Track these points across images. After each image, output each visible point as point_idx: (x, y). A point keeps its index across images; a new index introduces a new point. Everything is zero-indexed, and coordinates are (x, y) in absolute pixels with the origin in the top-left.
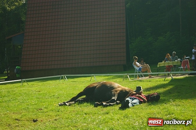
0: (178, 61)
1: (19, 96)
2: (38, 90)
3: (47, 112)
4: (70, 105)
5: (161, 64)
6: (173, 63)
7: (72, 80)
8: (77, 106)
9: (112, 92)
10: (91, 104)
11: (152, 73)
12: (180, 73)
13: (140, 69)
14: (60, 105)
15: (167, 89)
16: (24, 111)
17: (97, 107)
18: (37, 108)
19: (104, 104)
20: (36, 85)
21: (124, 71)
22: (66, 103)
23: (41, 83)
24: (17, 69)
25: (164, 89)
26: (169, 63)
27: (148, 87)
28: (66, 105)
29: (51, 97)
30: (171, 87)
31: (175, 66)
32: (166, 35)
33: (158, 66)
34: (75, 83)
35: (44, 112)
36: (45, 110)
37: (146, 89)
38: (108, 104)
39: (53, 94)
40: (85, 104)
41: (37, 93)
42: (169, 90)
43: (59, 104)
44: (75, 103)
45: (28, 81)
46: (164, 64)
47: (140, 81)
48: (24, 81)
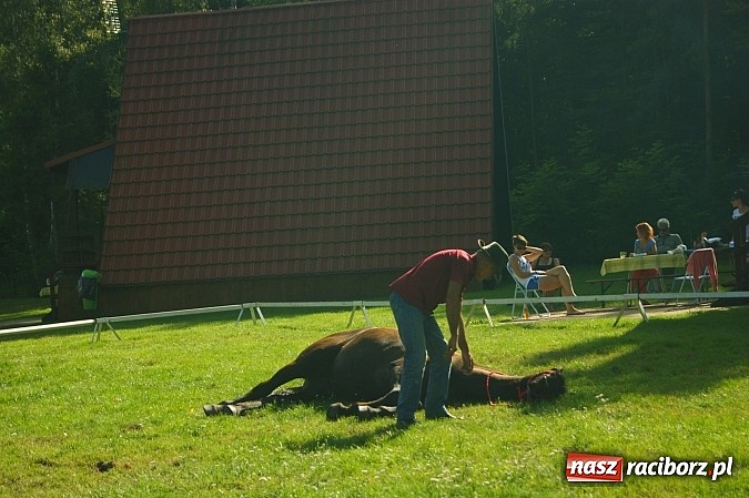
0: (678, 252)
1: (76, 381)
2: (149, 357)
3: (156, 436)
4: (242, 413)
5: (616, 264)
6: (658, 261)
7: (285, 321)
8: (270, 416)
9: (394, 365)
10: (318, 410)
11: (575, 298)
12: (680, 300)
13: (533, 284)
14: (208, 413)
15: (611, 356)
16: (76, 433)
17: (335, 420)
18: (125, 422)
19: (361, 408)
20: (146, 341)
21: (484, 289)
22: (230, 406)
23: (170, 332)
24: (85, 279)
25: (601, 358)
26: (643, 262)
27: (546, 349)
28: (231, 413)
29: (188, 382)
30: (626, 349)
31: (666, 271)
32: (647, 153)
33: (603, 272)
34: (289, 332)
35: (144, 436)
36: (151, 430)
37: (535, 356)
38: (375, 410)
39: (195, 375)
40: (299, 409)
41: (141, 368)
42: (615, 361)
43: (207, 407)
44: (264, 405)
45: (117, 326)
46: (625, 263)
47: (528, 327)
48: (104, 324)
